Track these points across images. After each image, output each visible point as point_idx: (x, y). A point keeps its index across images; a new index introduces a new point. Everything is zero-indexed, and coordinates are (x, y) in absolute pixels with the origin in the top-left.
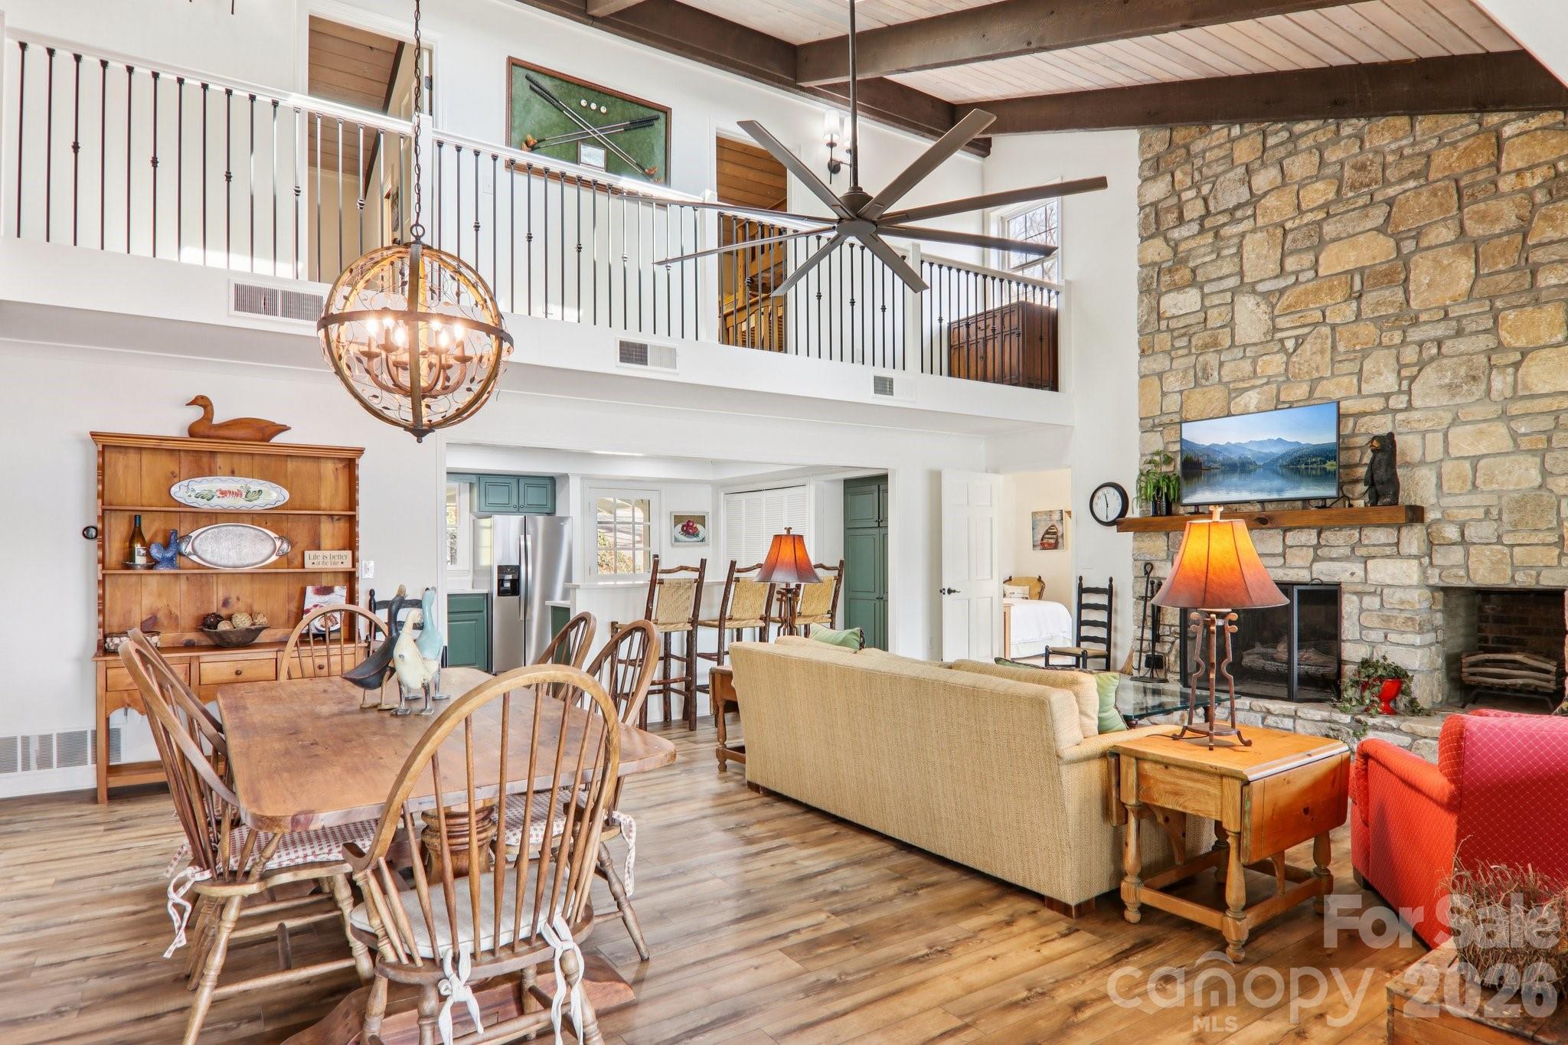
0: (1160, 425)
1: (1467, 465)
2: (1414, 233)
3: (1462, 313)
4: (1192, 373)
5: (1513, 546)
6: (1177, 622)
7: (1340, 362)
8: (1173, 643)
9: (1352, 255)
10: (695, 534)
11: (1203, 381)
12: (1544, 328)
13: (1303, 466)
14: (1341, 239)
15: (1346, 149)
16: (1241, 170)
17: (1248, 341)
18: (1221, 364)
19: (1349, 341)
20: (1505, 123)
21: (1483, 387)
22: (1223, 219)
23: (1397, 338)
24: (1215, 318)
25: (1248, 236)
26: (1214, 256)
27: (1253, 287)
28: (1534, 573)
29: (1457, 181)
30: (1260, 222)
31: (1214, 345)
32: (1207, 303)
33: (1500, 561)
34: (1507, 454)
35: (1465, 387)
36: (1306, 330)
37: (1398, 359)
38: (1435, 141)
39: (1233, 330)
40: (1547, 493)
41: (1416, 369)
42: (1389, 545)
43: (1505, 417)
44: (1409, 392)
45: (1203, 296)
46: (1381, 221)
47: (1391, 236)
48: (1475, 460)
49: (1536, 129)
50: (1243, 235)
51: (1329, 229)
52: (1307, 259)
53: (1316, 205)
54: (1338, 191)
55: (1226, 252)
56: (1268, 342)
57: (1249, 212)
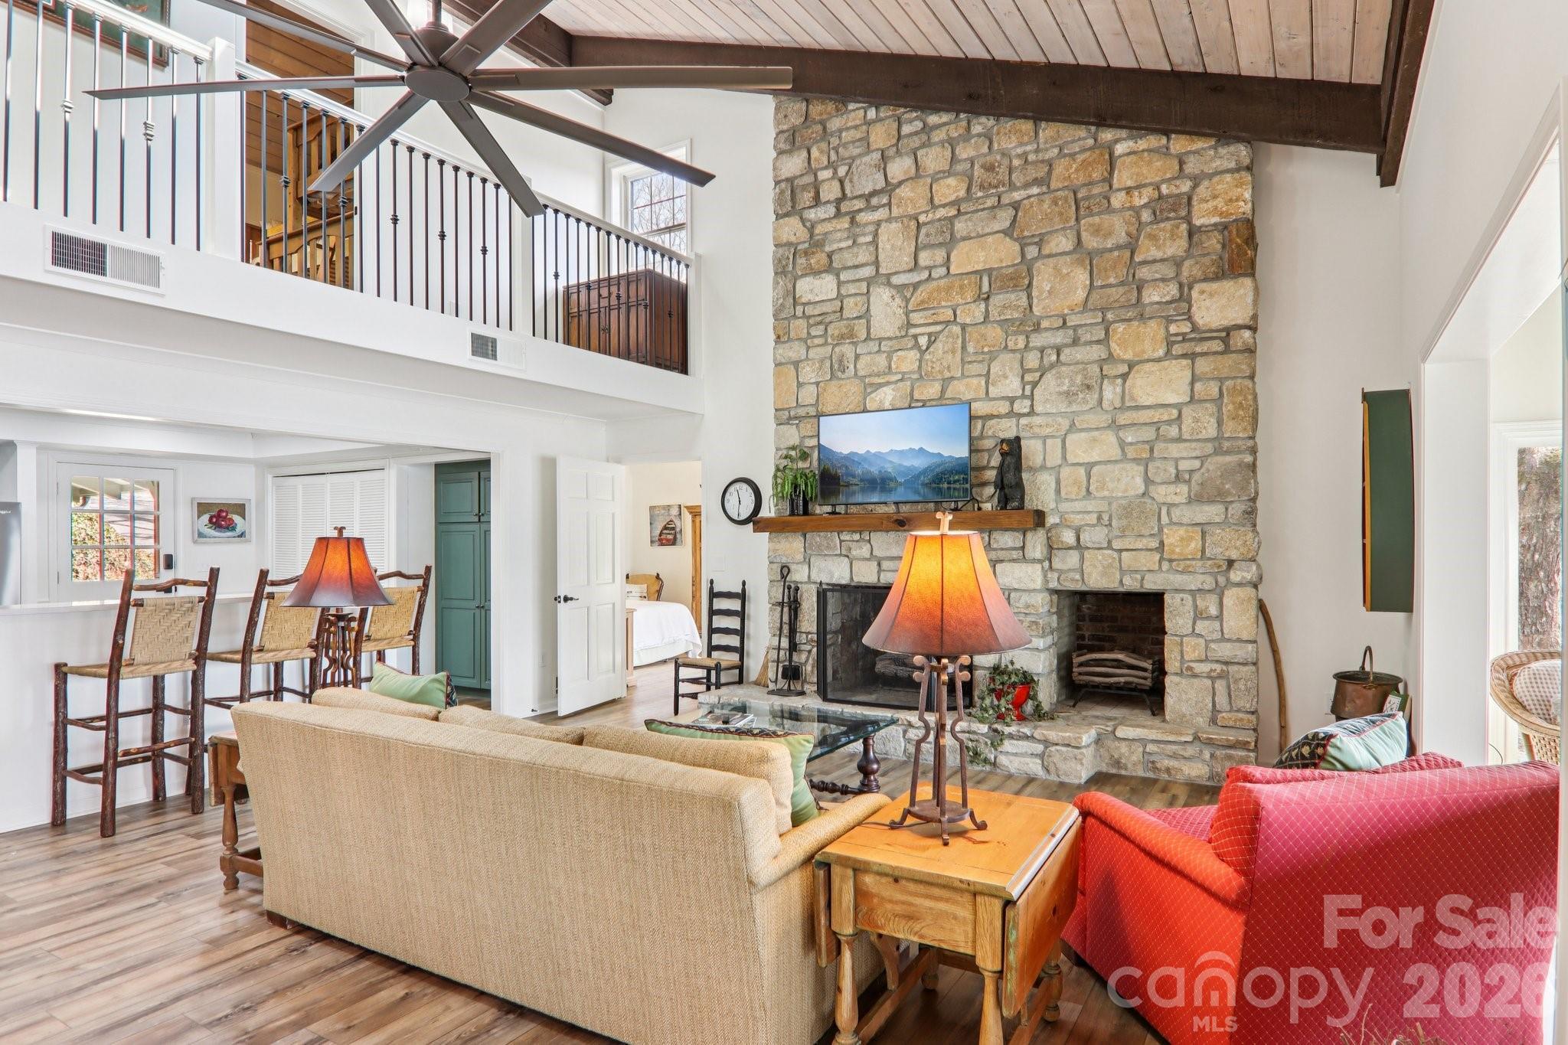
0: (796, 418)
1: (1082, 471)
2: (1037, 240)
3: (1078, 323)
4: (828, 364)
5: (1120, 551)
6: (814, 629)
7: (970, 362)
8: (810, 652)
9: (982, 255)
10: (230, 526)
11: (839, 374)
12: (1147, 345)
14: (971, 238)
15: (977, 147)
16: (877, 156)
17: (883, 335)
18: (857, 357)
19: (978, 342)
20: (1117, 141)
21: (1096, 396)
22: (859, 204)
23: (1021, 344)
24: (852, 308)
25: (883, 225)
26: (850, 242)
27: (889, 280)
28: (1139, 577)
29: (1075, 194)
30: (895, 212)
31: (849, 336)
32: (843, 292)
33: (1110, 566)
34: (1116, 461)
35: (1081, 396)
36: (938, 328)
37: (1022, 363)
38: (1056, 151)
39: (868, 322)
40: (1149, 501)
41: (1038, 374)
42: (1015, 549)
43: (1114, 426)
44: (1032, 397)
45: (840, 284)
46: (1008, 224)
47: (1016, 240)
48: (1089, 466)
49: (1143, 151)
50: (878, 223)
51: (961, 227)
52: (940, 255)
53: (947, 201)
54: (969, 190)
55: (861, 240)
56: (902, 337)
57: (885, 201)
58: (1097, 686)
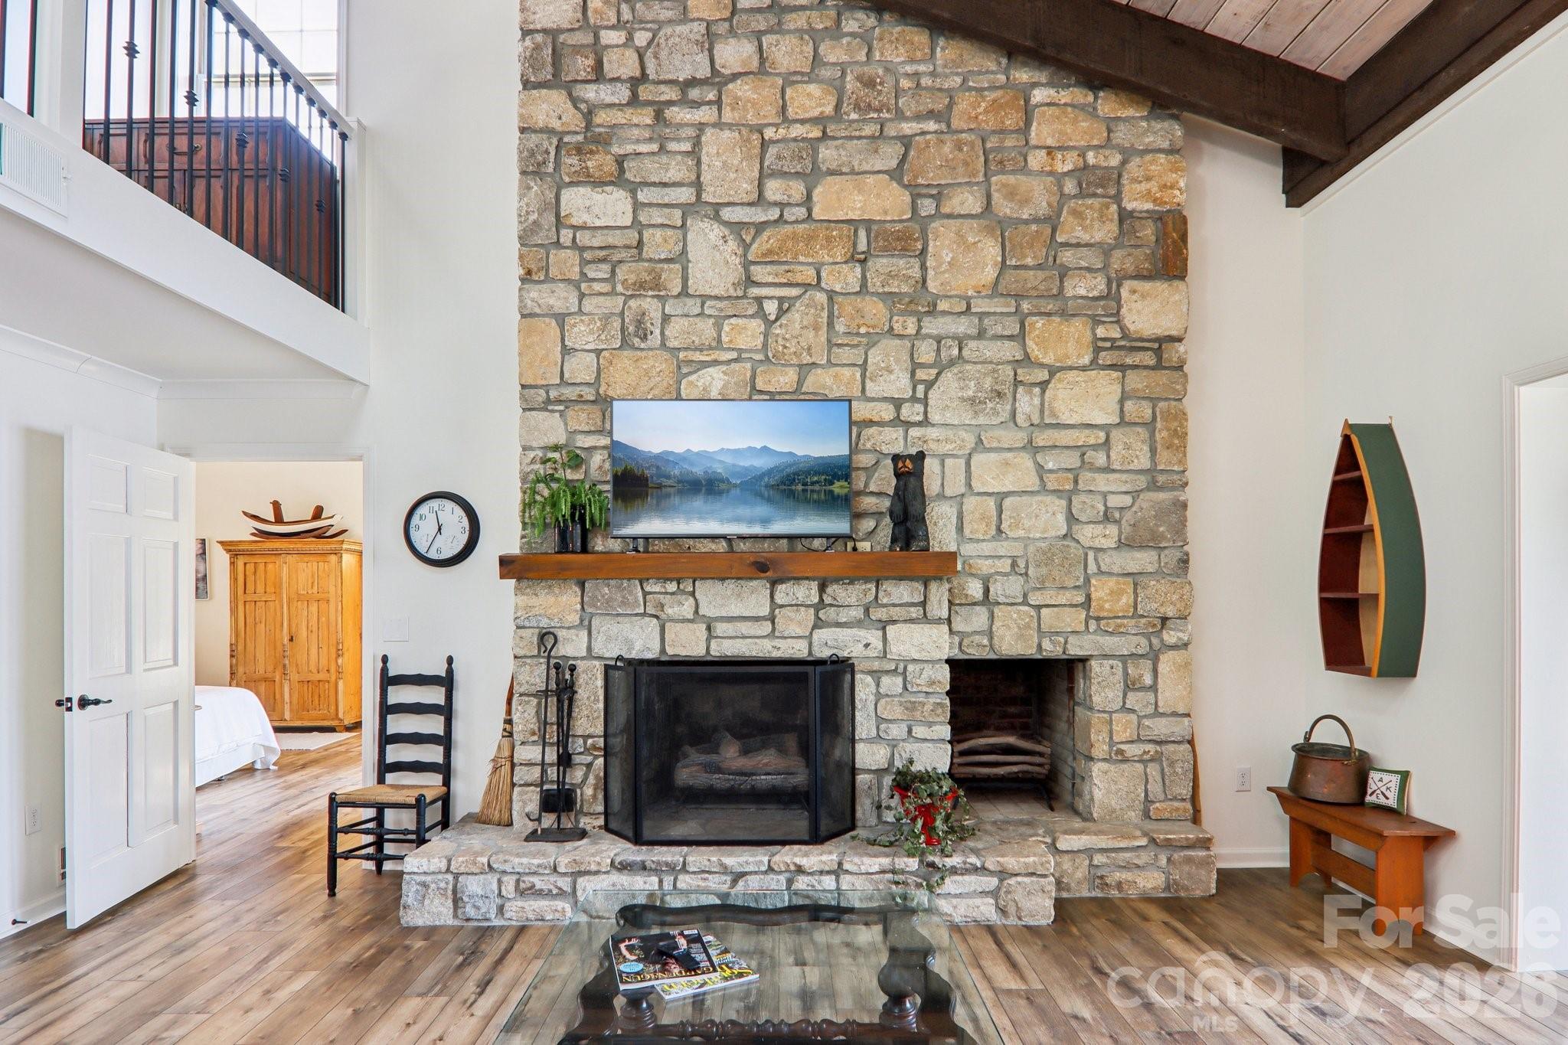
0: (559, 402)
1: (991, 503)
2: (934, 192)
3: (987, 310)
4: (617, 324)
5: (1038, 608)
6: (599, 729)
7: (839, 345)
8: (589, 766)
9: (858, 200)
11: (636, 341)
12: (1071, 347)
13: (800, 487)
14: (842, 174)
15: (849, 50)
16: (699, 28)
17: (708, 292)
18: (666, 319)
19: (853, 319)
20: (1034, 85)
21: (1009, 407)
22: (670, 94)
23: (911, 329)
24: (658, 244)
25: (709, 132)
26: (655, 147)
27: (717, 213)
28: (1062, 640)
29: (983, 141)
30: (728, 116)
31: (652, 285)
32: (643, 218)
33: (1028, 626)
34: (1033, 493)
35: (990, 405)
36: (794, 292)
37: (912, 355)
38: (959, 80)
39: (685, 269)
40: (1073, 544)
41: (934, 371)
42: (913, 605)
43: (1031, 448)
44: (925, 402)
45: (637, 206)
46: (894, 163)
47: (906, 187)
48: (1000, 497)
49: (1065, 104)
50: (701, 127)
51: (827, 154)
52: (797, 189)
53: (807, 116)
54: (838, 107)
55: (673, 146)
56: (738, 298)
57: (711, 96)
58: (988, 779)
